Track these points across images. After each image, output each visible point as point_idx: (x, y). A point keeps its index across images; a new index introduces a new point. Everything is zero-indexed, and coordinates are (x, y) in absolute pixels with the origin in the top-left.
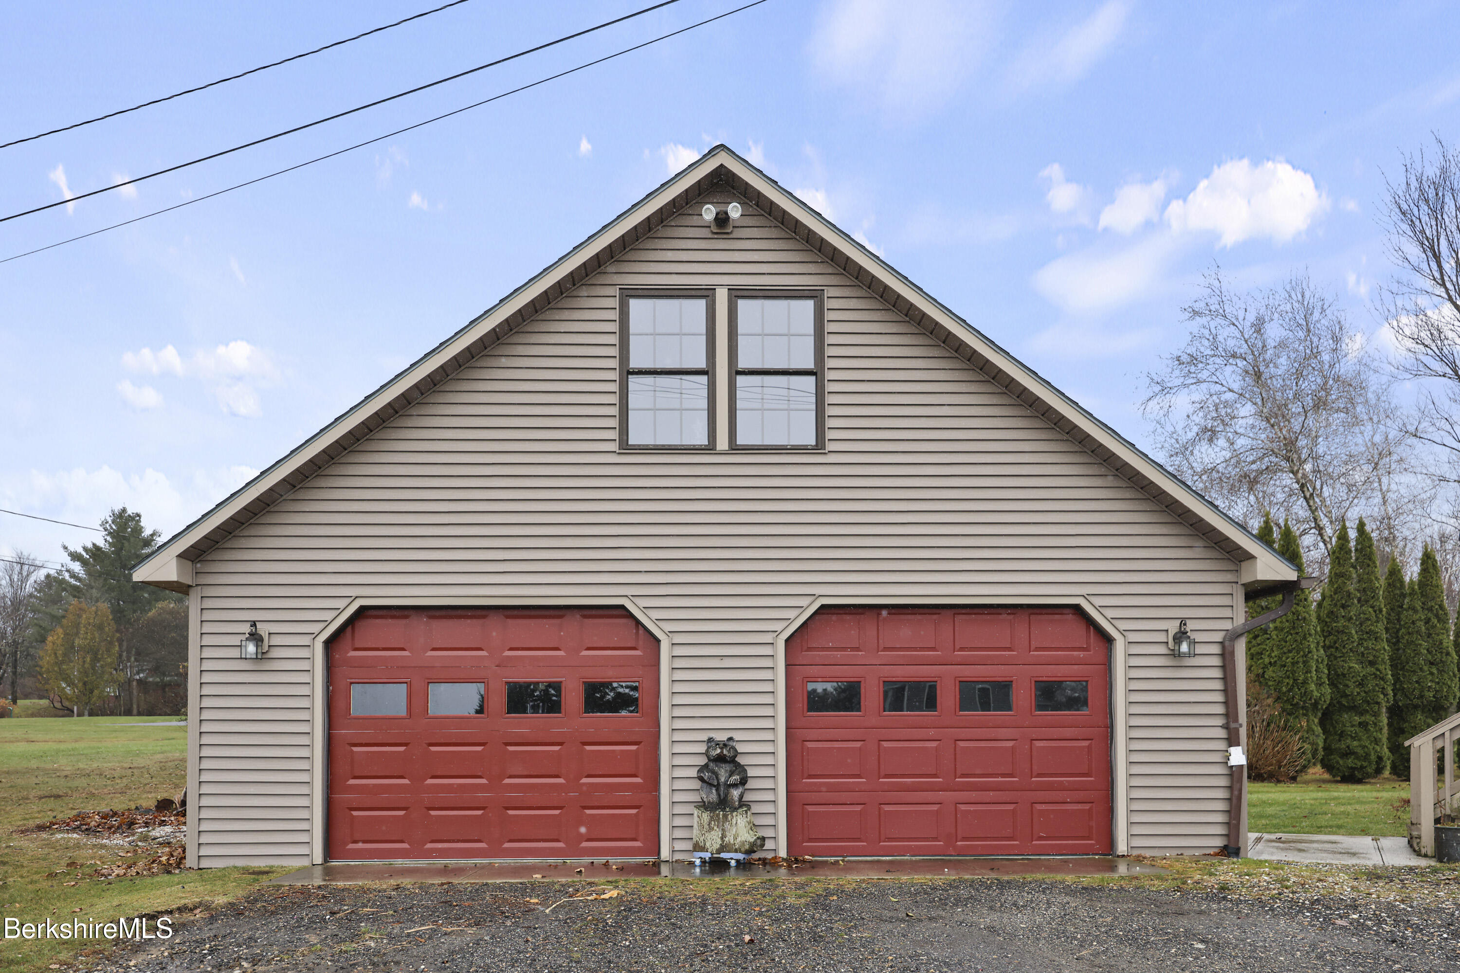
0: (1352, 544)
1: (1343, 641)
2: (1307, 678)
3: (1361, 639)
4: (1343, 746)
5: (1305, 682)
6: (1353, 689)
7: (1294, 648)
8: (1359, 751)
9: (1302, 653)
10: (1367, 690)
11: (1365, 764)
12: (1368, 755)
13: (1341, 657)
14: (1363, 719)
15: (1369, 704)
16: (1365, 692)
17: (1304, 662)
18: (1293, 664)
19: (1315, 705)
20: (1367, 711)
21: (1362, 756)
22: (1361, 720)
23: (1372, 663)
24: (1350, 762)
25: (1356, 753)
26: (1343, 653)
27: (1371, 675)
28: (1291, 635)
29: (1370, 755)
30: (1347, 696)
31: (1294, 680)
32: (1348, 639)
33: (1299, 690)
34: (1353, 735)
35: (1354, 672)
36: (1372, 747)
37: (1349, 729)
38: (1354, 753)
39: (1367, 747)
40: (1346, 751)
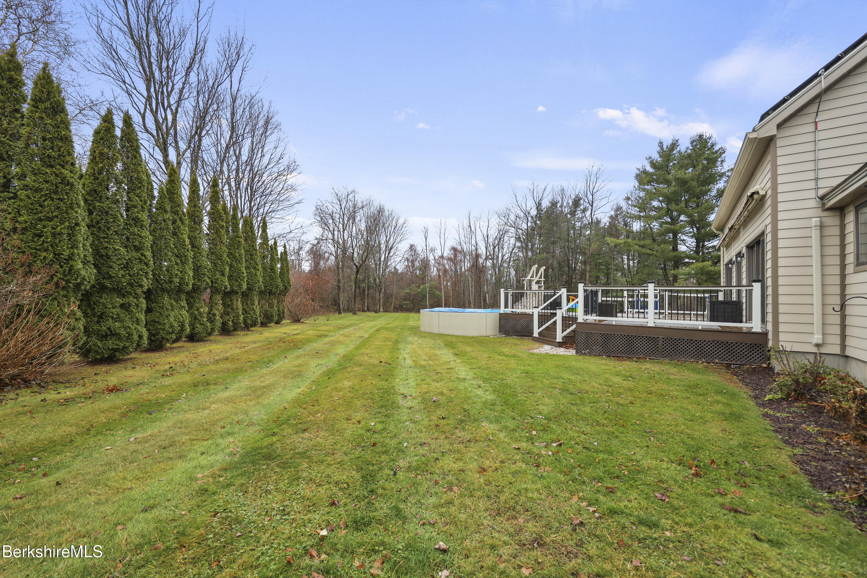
0: (118, 133)
1: (108, 223)
2: (73, 254)
3: (127, 224)
4: (104, 328)
5: (71, 257)
6: (117, 271)
7: (56, 216)
8: (123, 332)
9: (67, 224)
10: (132, 273)
11: (127, 344)
12: (130, 335)
13: (104, 238)
14: (126, 300)
15: (132, 287)
16: (130, 275)
17: (69, 235)
18: (54, 235)
19: (78, 286)
20: (130, 294)
21: (124, 337)
22: (124, 302)
23: (137, 249)
24: (111, 343)
25: (119, 334)
26: (107, 234)
27: (136, 259)
28: (52, 199)
29: (132, 335)
30: (110, 277)
31: (55, 254)
32: (114, 221)
33: (62, 267)
34: (115, 316)
35: (120, 255)
36: (133, 328)
37: (112, 310)
38: (116, 334)
39: (129, 327)
40: (106, 333)
